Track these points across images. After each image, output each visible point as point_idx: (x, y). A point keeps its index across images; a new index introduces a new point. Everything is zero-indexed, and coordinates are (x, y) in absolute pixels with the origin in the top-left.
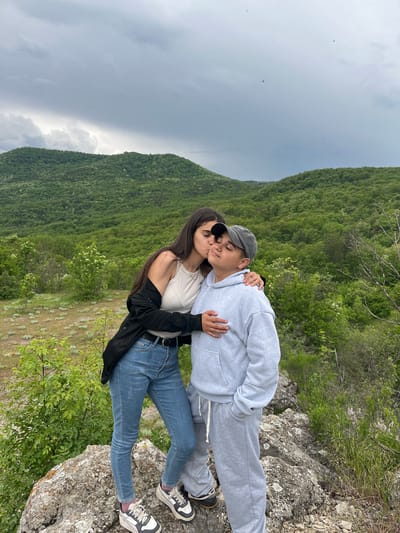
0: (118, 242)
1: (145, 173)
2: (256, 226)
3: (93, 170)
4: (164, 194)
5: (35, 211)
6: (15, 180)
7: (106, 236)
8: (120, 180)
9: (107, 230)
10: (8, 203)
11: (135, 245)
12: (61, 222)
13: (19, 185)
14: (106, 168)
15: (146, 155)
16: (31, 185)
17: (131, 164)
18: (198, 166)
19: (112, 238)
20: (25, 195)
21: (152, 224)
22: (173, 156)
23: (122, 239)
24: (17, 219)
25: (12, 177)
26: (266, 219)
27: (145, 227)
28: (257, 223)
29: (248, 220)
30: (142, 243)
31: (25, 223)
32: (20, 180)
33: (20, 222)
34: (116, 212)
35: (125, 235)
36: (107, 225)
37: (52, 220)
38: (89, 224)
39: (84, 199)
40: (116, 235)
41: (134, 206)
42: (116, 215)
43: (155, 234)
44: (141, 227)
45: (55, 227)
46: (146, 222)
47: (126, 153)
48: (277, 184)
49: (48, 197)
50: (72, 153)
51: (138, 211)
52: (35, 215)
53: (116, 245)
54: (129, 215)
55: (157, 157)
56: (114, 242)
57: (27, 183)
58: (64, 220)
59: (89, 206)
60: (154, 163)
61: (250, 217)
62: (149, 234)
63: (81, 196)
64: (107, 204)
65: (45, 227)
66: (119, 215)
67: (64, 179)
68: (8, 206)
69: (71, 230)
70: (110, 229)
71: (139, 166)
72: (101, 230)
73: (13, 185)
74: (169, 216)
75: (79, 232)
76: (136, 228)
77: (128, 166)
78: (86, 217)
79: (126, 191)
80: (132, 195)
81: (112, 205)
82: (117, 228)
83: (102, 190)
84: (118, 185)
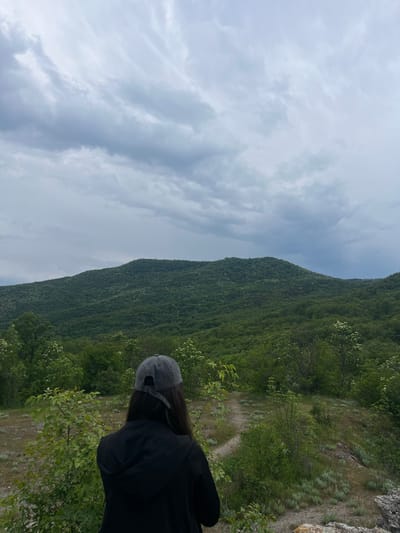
0: (218, 342)
1: (245, 275)
2: (365, 326)
3: (197, 275)
4: (264, 294)
5: (144, 315)
6: (130, 288)
7: (207, 337)
9: (209, 331)
10: (123, 308)
11: (235, 346)
12: (167, 324)
13: (133, 291)
14: (209, 273)
15: (245, 260)
16: (143, 291)
17: (231, 268)
18: (297, 267)
19: (212, 339)
20: (137, 300)
21: (252, 325)
22: (272, 259)
23: (222, 340)
24: (129, 322)
25: (127, 285)
26: (376, 317)
27: (245, 327)
28: (365, 322)
29: (355, 319)
30: (242, 344)
31: (136, 325)
32: (135, 287)
33: (132, 325)
34: (218, 313)
35: (225, 335)
36: (208, 326)
37: (160, 322)
38: (191, 326)
39: (187, 301)
40: (216, 335)
41: (234, 308)
42: (217, 316)
43: (254, 334)
44: (241, 327)
45: (161, 329)
46: (246, 322)
47: (227, 259)
48: (385, 281)
49: (157, 301)
50: (179, 261)
51: (238, 312)
52: (144, 318)
53: (216, 346)
54: (229, 316)
55: (256, 261)
56: (214, 343)
57: (139, 290)
58: (169, 322)
59: (193, 308)
60: (254, 266)
61: (356, 315)
62: (248, 334)
63: (185, 299)
64: (209, 306)
65: (152, 328)
66: (220, 316)
67: (171, 285)
68: (122, 311)
69: (175, 331)
71: (239, 270)
72: (203, 331)
73: (128, 292)
74: (268, 316)
75: (182, 333)
76: (236, 328)
77: (229, 271)
78: (190, 318)
79: (227, 293)
80: (232, 297)
81: (213, 308)
82: (219, 328)
83: (204, 293)
84: (220, 288)
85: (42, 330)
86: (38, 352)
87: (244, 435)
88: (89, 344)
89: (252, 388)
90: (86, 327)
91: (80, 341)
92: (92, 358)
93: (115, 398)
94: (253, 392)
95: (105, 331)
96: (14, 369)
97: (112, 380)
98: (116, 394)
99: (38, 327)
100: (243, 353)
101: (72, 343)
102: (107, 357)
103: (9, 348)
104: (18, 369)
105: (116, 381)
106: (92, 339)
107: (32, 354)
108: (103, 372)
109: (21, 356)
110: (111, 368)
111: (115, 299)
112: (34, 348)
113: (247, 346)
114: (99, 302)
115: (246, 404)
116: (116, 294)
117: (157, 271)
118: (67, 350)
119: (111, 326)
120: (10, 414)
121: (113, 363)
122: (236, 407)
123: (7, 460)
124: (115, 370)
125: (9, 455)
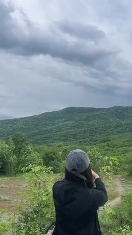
0: (109, 150)
1: (124, 115)
3: (99, 115)
5: (72, 134)
6: (65, 121)
7: (104, 147)
8: (111, 120)
9: (104, 144)
10: (61, 131)
12: (83, 140)
13: (67, 123)
14: (105, 114)
15: (125, 107)
16: (71, 123)
17: (117, 111)
19: (107, 148)
20: (68, 127)
21: (128, 141)
23: (111, 148)
24: (65, 138)
25: (64, 119)
27: (124, 142)
30: (122, 151)
31: (68, 140)
32: (67, 121)
33: (66, 140)
34: (109, 135)
35: (113, 146)
36: (104, 141)
37: (79, 138)
38: (96, 141)
39: (94, 129)
40: (108, 146)
41: (119, 132)
42: (109, 136)
43: (129, 146)
44: (122, 142)
45: (80, 142)
46: (124, 140)
47: (115, 106)
49: (78, 128)
50: (89, 108)
51: (120, 135)
52: (72, 136)
53: (109, 152)
54: (116, 136)
55: (130, 108)
56: (107, 150)
57: (69, 122)
58: (84, 138)
59: (96, 132)
60: (129, 111)
62: (126, 146)
63: (92, 127)
64: (105, 131)
65: (76, 142)
66: (110, 136)
67: (85, 120)
68: (61, 132)
69: (88, 143)
70: (106, 143)
71: (121, 112)
72: (101, 144)
73: (64, 123)
75: (91, 144)
76: (119, 143)
77: (116, 113)
78: (95, 137)
79: (114, 125)
80: (118, 126)
81: (107, 131)
82: (110, 143)
83: (103, 124)
84: (111, 122)
85: (24, 140)
86: (22, 151)
87: (123, 197)
88: (46, 148)
89: (127, 174)
90: (44, 140)
91: (41, 146)
92: (47, 154)
93: (58, 175)
94: (128, 175)
95: (53, 142)
96: (12, 158)
97: (56, 166)
98: (58, 172)
99: (22, 139)
100: (122, 156)
101: (37, 147)
102: (54, 154)
103: (9, 149)
104: (13, 159)
105: (58, 166)
106: (47, 146)
107: (19, 152)
108: (52, 162)
109: (15, 152)
110: (56, 160)
111: (58, 127)
112: (20, 149)
113: (125, 152)
114: (50, 128)
115: (124, 181)
116: (58, 124)
117: (78, 113)
118: (35, 150)
119: (56, 140)
120: (10, 179)
121: (57, 157)
122: (118, 183)
123: (9, 200)
124: (58, 161)
125: (10, 198)
